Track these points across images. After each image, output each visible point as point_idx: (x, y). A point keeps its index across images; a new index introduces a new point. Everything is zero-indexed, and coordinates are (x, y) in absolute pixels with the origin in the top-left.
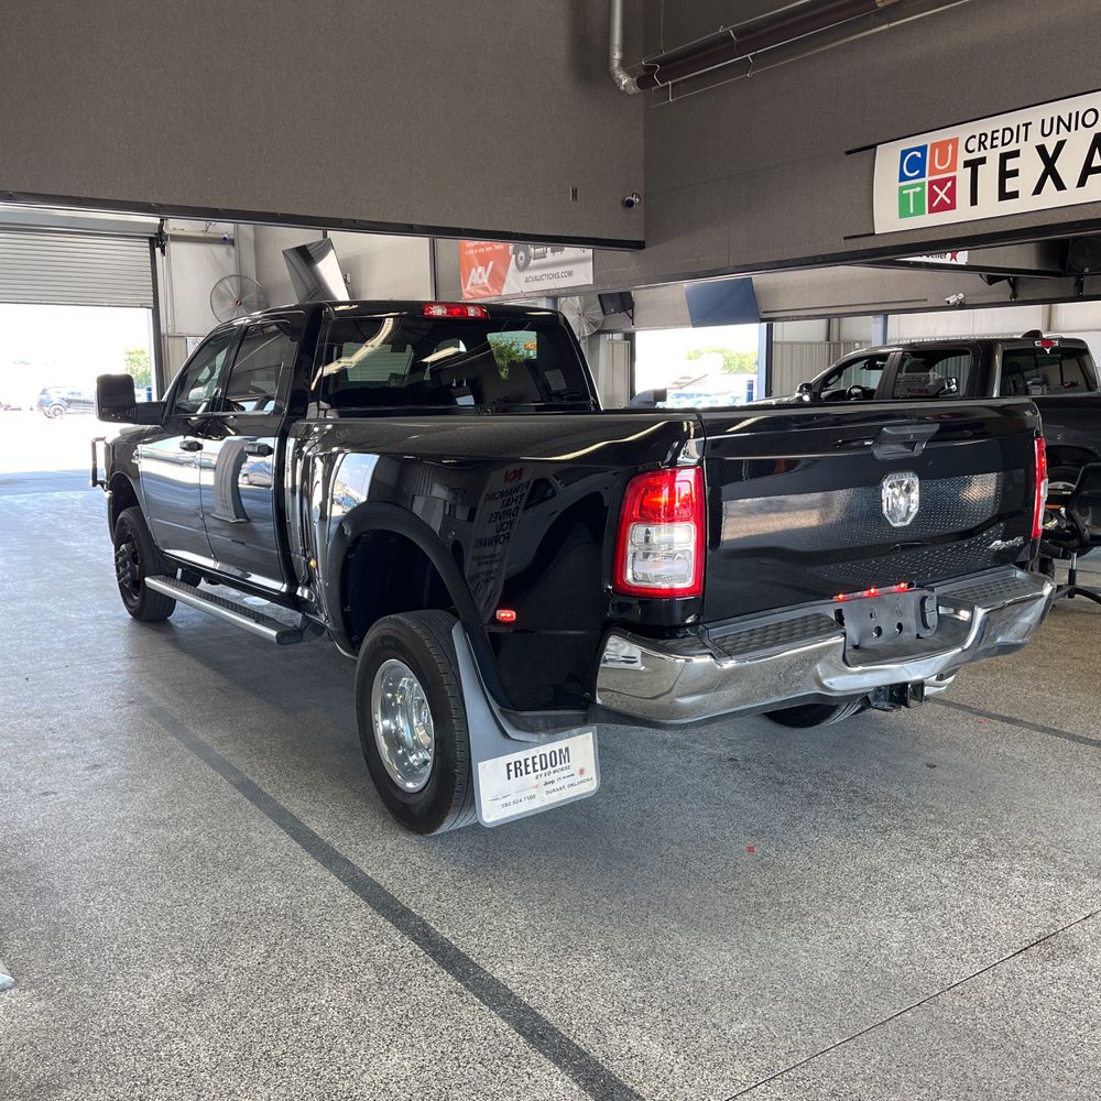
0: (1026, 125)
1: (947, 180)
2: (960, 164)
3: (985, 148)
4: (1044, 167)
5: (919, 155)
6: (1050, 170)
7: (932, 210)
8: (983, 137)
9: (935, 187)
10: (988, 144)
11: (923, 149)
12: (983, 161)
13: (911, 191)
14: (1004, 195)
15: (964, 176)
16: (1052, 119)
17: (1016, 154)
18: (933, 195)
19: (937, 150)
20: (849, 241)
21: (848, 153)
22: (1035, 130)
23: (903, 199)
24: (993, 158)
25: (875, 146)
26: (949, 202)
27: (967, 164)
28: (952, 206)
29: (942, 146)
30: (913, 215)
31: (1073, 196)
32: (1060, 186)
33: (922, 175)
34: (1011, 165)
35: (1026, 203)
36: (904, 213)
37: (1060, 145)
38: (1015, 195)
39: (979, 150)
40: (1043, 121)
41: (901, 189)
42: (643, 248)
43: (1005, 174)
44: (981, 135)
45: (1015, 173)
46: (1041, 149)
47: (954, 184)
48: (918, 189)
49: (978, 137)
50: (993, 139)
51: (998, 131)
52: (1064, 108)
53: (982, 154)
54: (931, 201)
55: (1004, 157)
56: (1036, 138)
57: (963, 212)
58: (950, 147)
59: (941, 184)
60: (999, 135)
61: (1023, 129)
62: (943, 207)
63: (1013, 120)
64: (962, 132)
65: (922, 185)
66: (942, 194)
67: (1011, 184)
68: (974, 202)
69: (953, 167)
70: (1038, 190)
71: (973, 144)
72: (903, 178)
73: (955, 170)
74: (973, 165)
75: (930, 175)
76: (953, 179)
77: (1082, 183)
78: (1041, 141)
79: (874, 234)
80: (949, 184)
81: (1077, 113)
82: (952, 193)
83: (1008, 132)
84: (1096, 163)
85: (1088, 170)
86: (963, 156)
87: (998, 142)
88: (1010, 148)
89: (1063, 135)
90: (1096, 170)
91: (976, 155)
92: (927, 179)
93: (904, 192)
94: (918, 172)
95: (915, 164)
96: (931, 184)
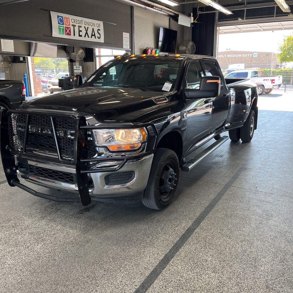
5: (62, 18)
6: (87, 33)
7: (66, 34)
10: (75, 22)
11: (62, 17)
13: (61, 28)
14: (80, 36)
15: (72, 28)
16: (86, 22)
17: (81, 27)
18: (66, 31)
20: (45, 37)
21: (41, 9)
22: (83, 22)
24: (77, 25)
25: (50, 11)
27: (72, 25)
28: (70, 35)
30: (62, 34)
32: (89, 37)
33: (63, 24)
34: (81, 29)
35: (83, 38)
36: (60, 33)
37: (88, 28)
41: (59, 26)
44: (74, 19)
45: (81, 31)
46: (85, 27)
48: (63, 28)
50: (77, 21)
52: (87, 20)
55: (79, 27)
57: (72, 37)
58: (68, 20)
59: (68, 28)
61: (81, 21)
62: (68, 34)
63: (80, 19)
64: (71, 17)
65: (64, 27)
68: (74, 35)
69: (69, 25)
70: (85, 36)
71: (73, 21)
72: (59, 23)
74: (74, 26)
76: (70, 28)
77: (91, 37)
78: (85, 26)
79: (52, 36)
80: (69, 29)
81: (89, 22)
82: (70, 31)
84: (93, 34)
85: (92, 35)
86: (71, 23)
87: (77, 22)
88: (80, 25)
89: (88, 26)
90: (93, 35)
91: (74, 24)
92: (64, 26)
93: (60, 27)
94: (62, 23)
95: (61, 21)
96: (66, 27)
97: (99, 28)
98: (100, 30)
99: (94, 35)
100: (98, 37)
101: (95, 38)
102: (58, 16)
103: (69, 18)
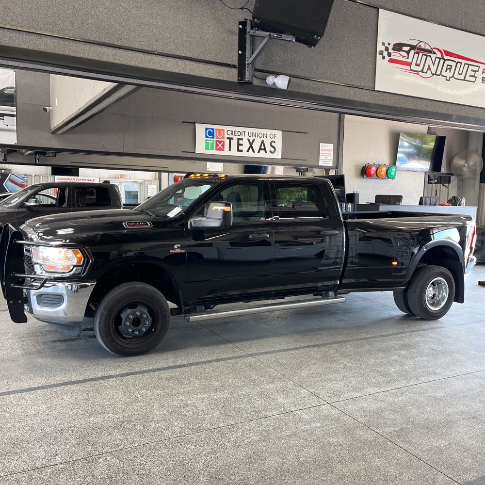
0: (244, 132)
2: (226, 138)
4: (249, 145)
5: (212, 131)
6: (251, 147)
7: (216, 149)
9: (218, 143)
10: (234, 134)
11: (213, 129)
12: (232, 138)
13: (210, 142)
14: (239, 150)
15: (227, 142)
16: (251, 132)
17: (242, 139)
18: (217, 145)
19: (218, 131)
20: (184, 153)
21: (183, 122)
22: (246, 134)
23: (207, 144)
24: (236, 138)
25: (195, 123)
26: (222, 148)
27: (228, 138)
28: (223, 150)
29: (220, 130)
30: (209, 149)
31: (256, 155)
32: (254, 151)
33: (213, 137)
34: (241, 142)
35: (244, 154)
36: (207, 148)
37: (254, 140)
38: (242, 151)
40: (249, 132)
41: (206, 140)
43: (239, 145)
44: (231, 131)
45: (242, 145)
46: (249, 140)
47: (224, 143)
48: (212, 142)
52: (254, 130)
53: (232, 136)
54: (216, 147)
55: (239, 140)
56: (247, 137)
57: (226, 152)
58: (222, 132)
59: (220, 142)
60: (237, 132)
61: (243, 133)
62: (220, 149)
63: (241, 129)
64: (226, 128)
65: (214, 141)
66: (220, 145)
67: (240, 148)
68: (230, 150)
69: (223, 138)
70: (248, 151)
71: (229, 133)
72: (207, 137)
74: (230, 139)
76: (224, 142)
77: (259, 152)
78: (249, 138)
79: (195, 153)
80: (222, 143)
81: (257, 133)
82: (223, 146)
83: (239, 132)
84: (263, 147)
85: (260, 149)
86: (226, 136)
87: (236, 134)
88: (240, 137)
89: (254, 138)
90: (262, 149)
91: (230, 136)
92: (215, 139)
93: (208, 142)
95: (210, 134)
96: (217, 141)
97: (273, 139)
98: (275, 142)
99: (265, 149)
100: (270, 151)
101: (266, 152)
102: (207, 129)
103: (223, 130)
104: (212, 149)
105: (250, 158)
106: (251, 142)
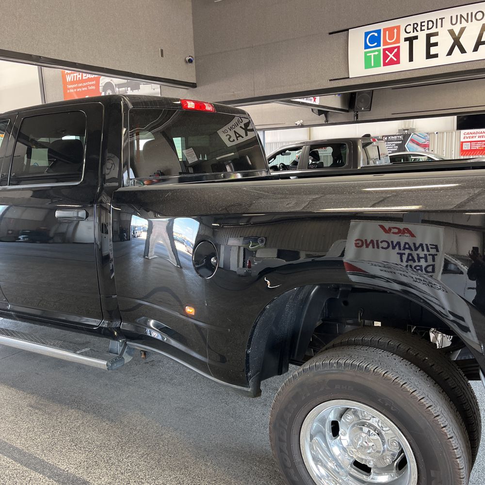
0: (442, 19)
1: (395, 48)
2: (402, 39)
3: (417, 31)
4: (453, 41)
5: (376, 34)
6: (457, 43)
7: (385, 64)
8: (415, 26)
9: (387, 52)
10: (418, 29)
11: (378, 32)
12: (416, 38)
13: (372, 54)
14: (429, 56)
15: (404, 47)
16: (457, 16)
17: (436, 34)
18: (386, 56)
19: (387, 32)
20: (332, 82)
21: (330, 34)
22: (447, 22)
23: (367, 59)
24: (422, 36)
25: (347, 30)
26: (395, 59)
27: (406, 39)
28: (398, 62)
29: (391, 30)
30: (373, 67)
31: (470, 56)
32: (463, 51)
33: (379, 45)
34: (433, 40)
35: (443, 60)
37: (462, 30)
38: (436, 56)
39: (414, 32)
40: (451, 17)
41: (366, 53)
42: (196, 87)
43: (429, 45)
44: (414, 24)
45: (436, 44)
46: (451, 32)
48: (376, 53)
49: (412, 25)
50: (421, 26)
51: (424, 22)
52: (464, 10)
53: (415, 34)
54: (385, 59)
55: (429, 36)
56: (447, 26)
57: (404, 65)
58: (395, 31)
59: (391, 50)
60: (425, 24)
61: (439, 21)
62: (392, 62)
63: (434, 16)
64: (402, 23)
65: (379, 51)
66: (391, 56)
67: (433, 50)
68: (411, 59)
69: (398, 41)
70: (450, 53)
71: (410, 29)
72: (366, 47)
73: (399, 43)
74: (410, 40)
75: (383, 46)
76: (398, 47)
77: (476, 49)
78: (451, 27)
79: (349, 78)
80: (396, 50)
81: (472, 13)
82: (397, 55)
83: (430, 23)
84: (483, 39)
85: (479, 44)
86: (404, 35)
87: (425, 28)
88: (433, 31)
89: (464, 24)
90: (483, 43)
91: (412, 35)
92: (382, 48)
93: (368, 55)
94: (376, 44)
95: (374, 40)
96: (384, 50)
102: (367, 34)
103: (398, 27)
104: (377, 65)
105: (455, 66)
106: (457, 34)
